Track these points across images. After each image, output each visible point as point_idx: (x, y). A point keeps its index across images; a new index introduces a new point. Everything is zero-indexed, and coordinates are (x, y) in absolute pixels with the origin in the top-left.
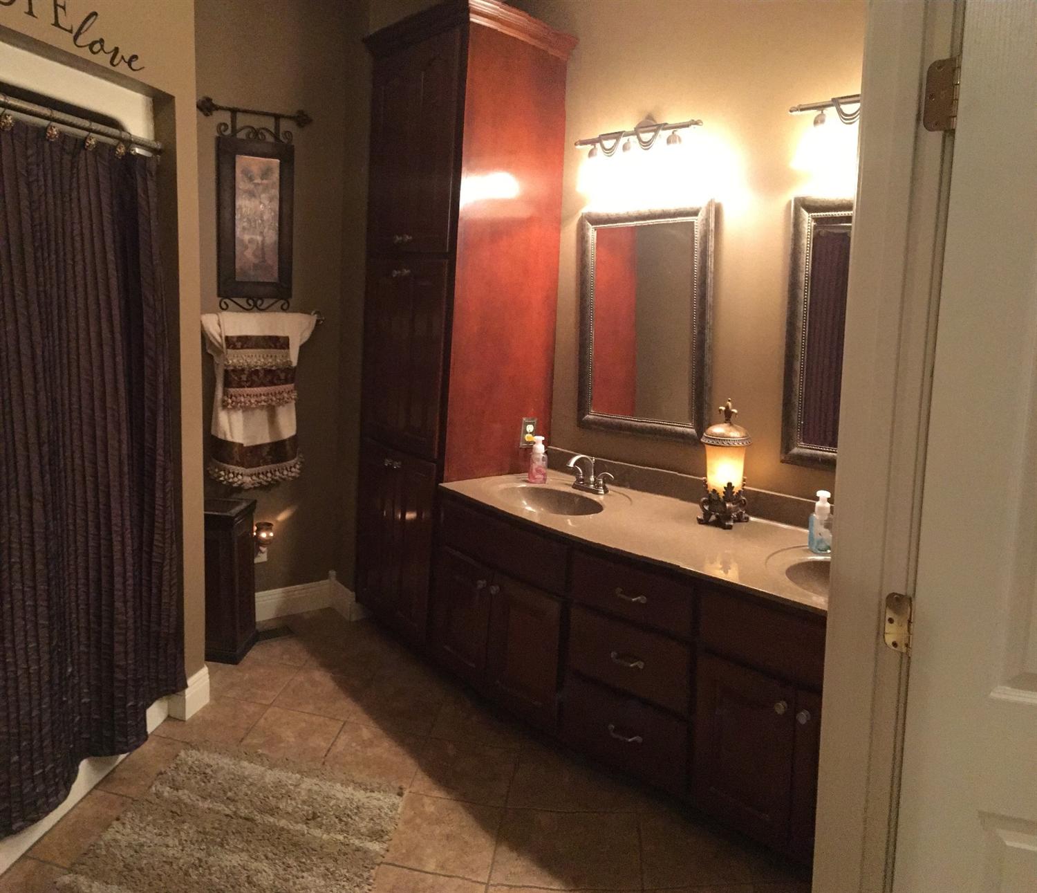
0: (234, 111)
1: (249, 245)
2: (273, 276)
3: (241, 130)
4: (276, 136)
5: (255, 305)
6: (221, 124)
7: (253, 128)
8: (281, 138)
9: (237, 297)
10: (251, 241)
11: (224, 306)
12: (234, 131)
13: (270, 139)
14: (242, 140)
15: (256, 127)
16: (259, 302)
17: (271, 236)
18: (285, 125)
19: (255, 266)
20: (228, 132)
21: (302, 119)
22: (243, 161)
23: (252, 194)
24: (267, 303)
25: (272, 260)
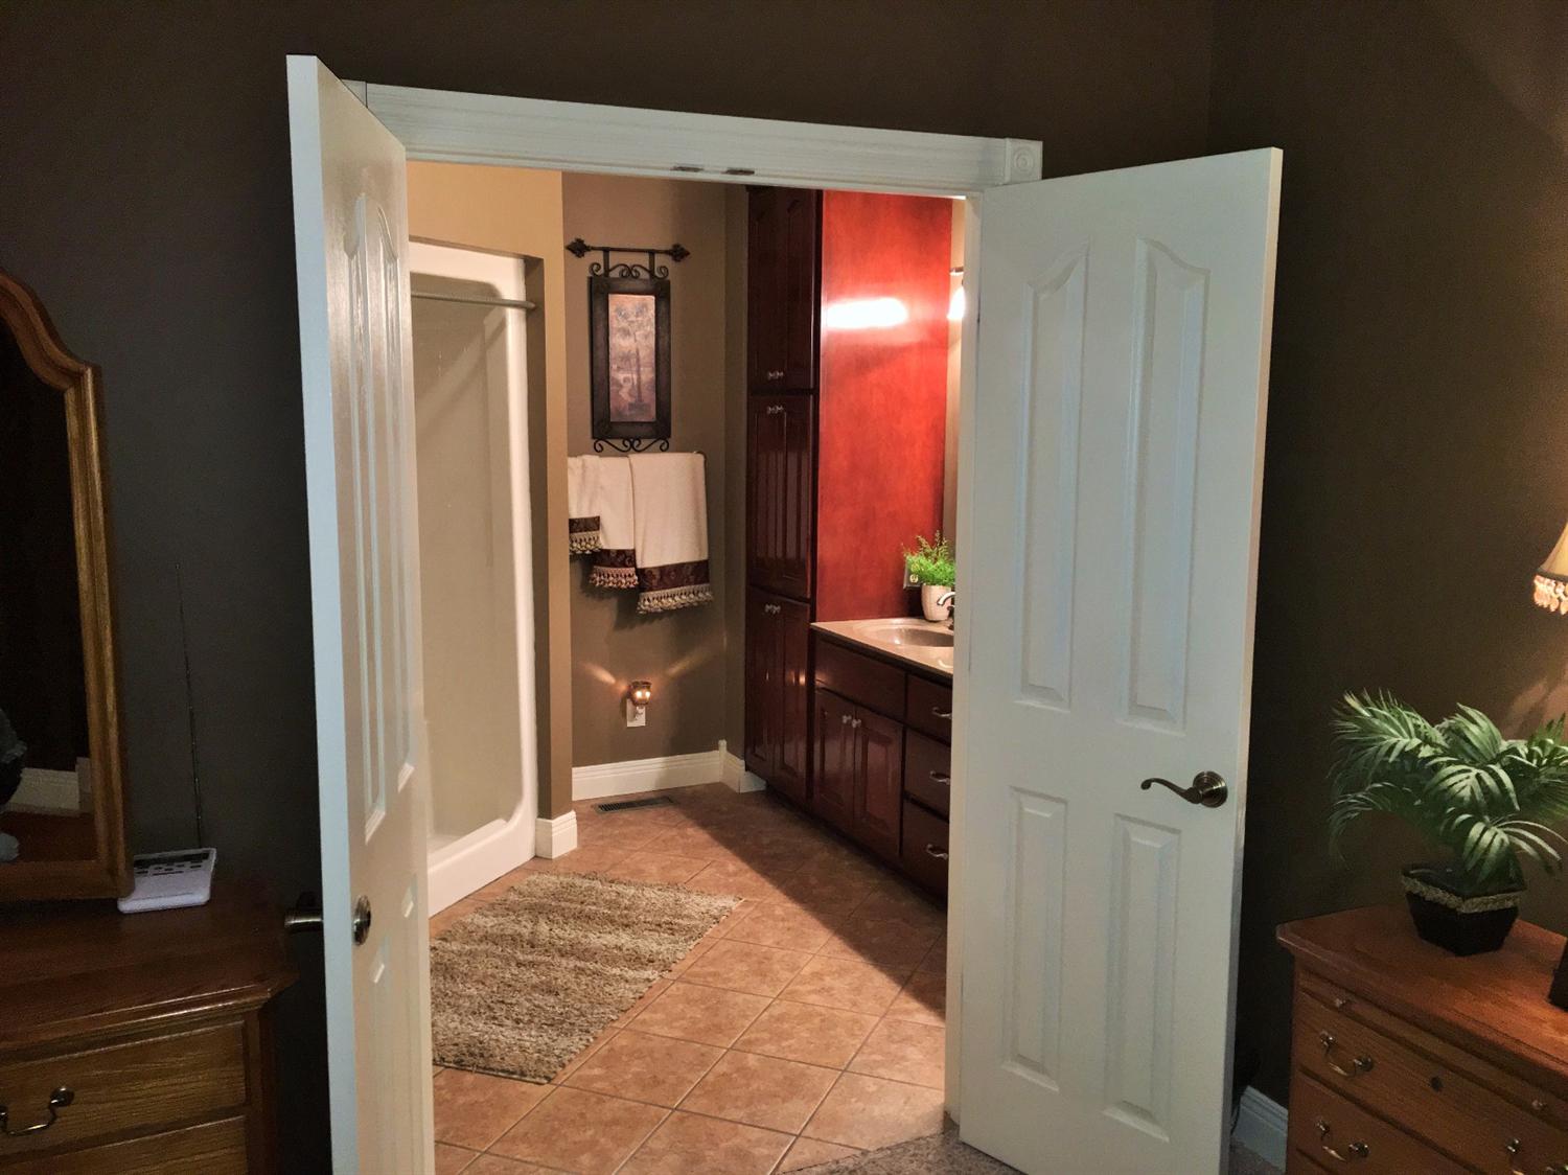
0: (606, 251)
1: (625, 385)
2: (651, 415)
3: (614, 268)
4: (651, 272)
5: (632, 446)
6: (593, 265)
7: (625, 266)
8: (657, 274)
9: (612, 438)
10: (625, 380)
11: (599, 448)
12: (607, 270)
13: (644, 275)
14: (614, 279)
15: (629, 265)
16: (636, 443)
17: (648, 374)
18: (660, 260)
19: (631, 405)
20: (602, 271)
21: (678, 253)
22: (616, 301)
23: (626, 333)
24: (645, 443)
25: (649, 397)
